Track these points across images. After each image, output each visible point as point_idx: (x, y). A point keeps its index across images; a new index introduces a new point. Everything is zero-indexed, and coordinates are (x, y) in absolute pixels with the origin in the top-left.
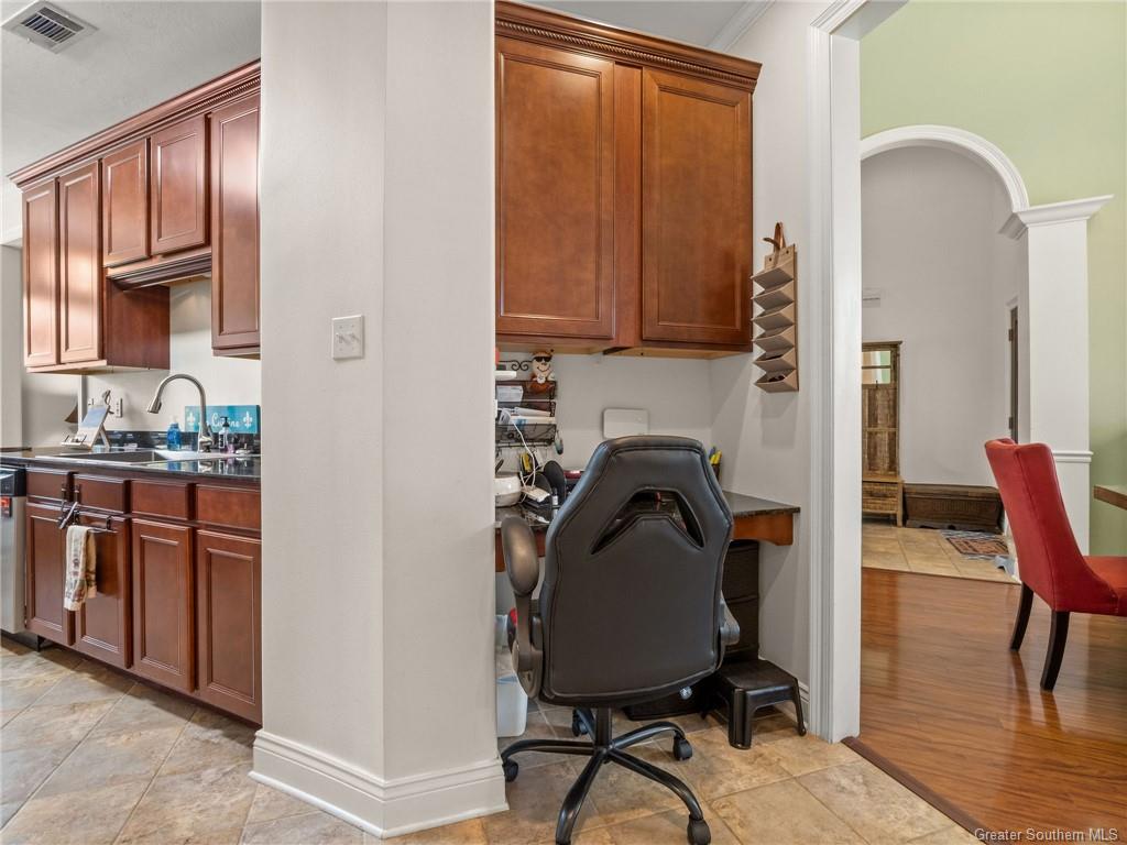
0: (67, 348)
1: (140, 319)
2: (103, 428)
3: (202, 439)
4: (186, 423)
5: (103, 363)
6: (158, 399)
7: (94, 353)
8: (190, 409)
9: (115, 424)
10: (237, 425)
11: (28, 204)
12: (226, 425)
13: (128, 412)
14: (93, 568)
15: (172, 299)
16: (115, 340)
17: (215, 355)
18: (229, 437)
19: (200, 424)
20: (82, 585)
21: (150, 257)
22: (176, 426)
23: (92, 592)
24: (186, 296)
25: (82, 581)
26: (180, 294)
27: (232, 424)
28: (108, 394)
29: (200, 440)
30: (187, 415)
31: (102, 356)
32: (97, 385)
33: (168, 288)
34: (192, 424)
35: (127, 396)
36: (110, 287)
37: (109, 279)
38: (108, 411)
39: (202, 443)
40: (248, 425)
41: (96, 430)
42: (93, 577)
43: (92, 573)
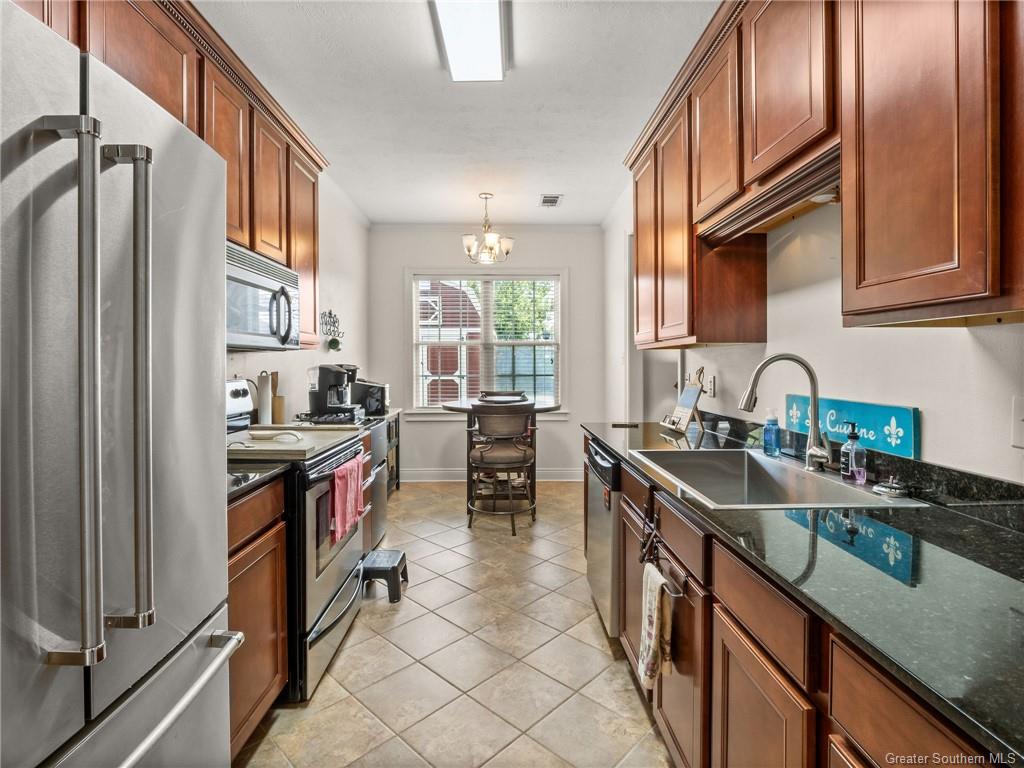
0: (663, 324)
1: (732, 279)
2: (696, 409)
3: (812, 450)
4: (788, 417)
5: (693, 340)
6: (753, 391)
7: (684, 329)
8: (791, 399)
9: (708, 405)
10: (872, 436)
11: (637, 183)
12: (854, 437)
13: (721, 392)
14: (668, 637)
15: (769, 250)
16: (705, 311)
17: (846, 325)
18: (859, 455)
19: (809, 423)
20: (655, 656)
21: (743, 190)
22: (775, 422)
23: (667, 668)
24: (788, 241)
25: (655, 653)
26: (781, 240)
27: (862, 432)
28: (701, 371)
29: (809, 452)
30: (789, 407)
31: (692, 332)
32: (694, 359)
33: (764, 236)
34: (795, 421)
35: (720, 373)
36: (701, 244)
37: (699, 237)
38: (702, 390)
39: (812, 456)
40: (894, 442)
41: (689, 412)
42: (668, 649)
43: (667, 643)
